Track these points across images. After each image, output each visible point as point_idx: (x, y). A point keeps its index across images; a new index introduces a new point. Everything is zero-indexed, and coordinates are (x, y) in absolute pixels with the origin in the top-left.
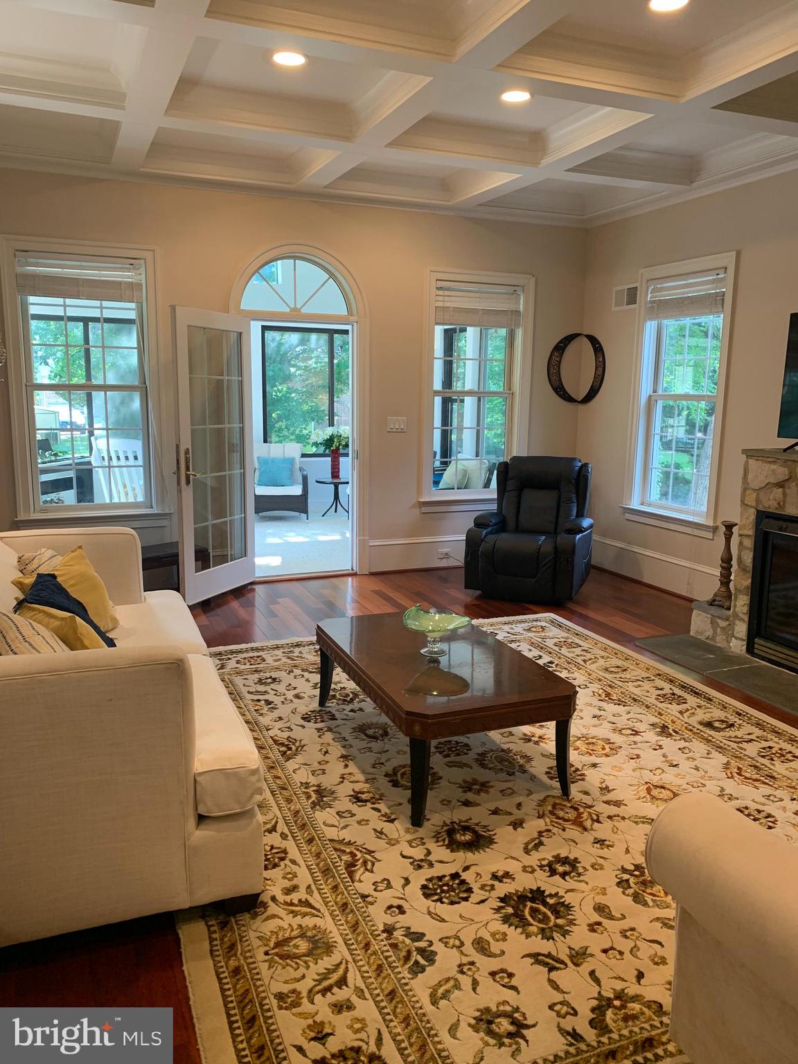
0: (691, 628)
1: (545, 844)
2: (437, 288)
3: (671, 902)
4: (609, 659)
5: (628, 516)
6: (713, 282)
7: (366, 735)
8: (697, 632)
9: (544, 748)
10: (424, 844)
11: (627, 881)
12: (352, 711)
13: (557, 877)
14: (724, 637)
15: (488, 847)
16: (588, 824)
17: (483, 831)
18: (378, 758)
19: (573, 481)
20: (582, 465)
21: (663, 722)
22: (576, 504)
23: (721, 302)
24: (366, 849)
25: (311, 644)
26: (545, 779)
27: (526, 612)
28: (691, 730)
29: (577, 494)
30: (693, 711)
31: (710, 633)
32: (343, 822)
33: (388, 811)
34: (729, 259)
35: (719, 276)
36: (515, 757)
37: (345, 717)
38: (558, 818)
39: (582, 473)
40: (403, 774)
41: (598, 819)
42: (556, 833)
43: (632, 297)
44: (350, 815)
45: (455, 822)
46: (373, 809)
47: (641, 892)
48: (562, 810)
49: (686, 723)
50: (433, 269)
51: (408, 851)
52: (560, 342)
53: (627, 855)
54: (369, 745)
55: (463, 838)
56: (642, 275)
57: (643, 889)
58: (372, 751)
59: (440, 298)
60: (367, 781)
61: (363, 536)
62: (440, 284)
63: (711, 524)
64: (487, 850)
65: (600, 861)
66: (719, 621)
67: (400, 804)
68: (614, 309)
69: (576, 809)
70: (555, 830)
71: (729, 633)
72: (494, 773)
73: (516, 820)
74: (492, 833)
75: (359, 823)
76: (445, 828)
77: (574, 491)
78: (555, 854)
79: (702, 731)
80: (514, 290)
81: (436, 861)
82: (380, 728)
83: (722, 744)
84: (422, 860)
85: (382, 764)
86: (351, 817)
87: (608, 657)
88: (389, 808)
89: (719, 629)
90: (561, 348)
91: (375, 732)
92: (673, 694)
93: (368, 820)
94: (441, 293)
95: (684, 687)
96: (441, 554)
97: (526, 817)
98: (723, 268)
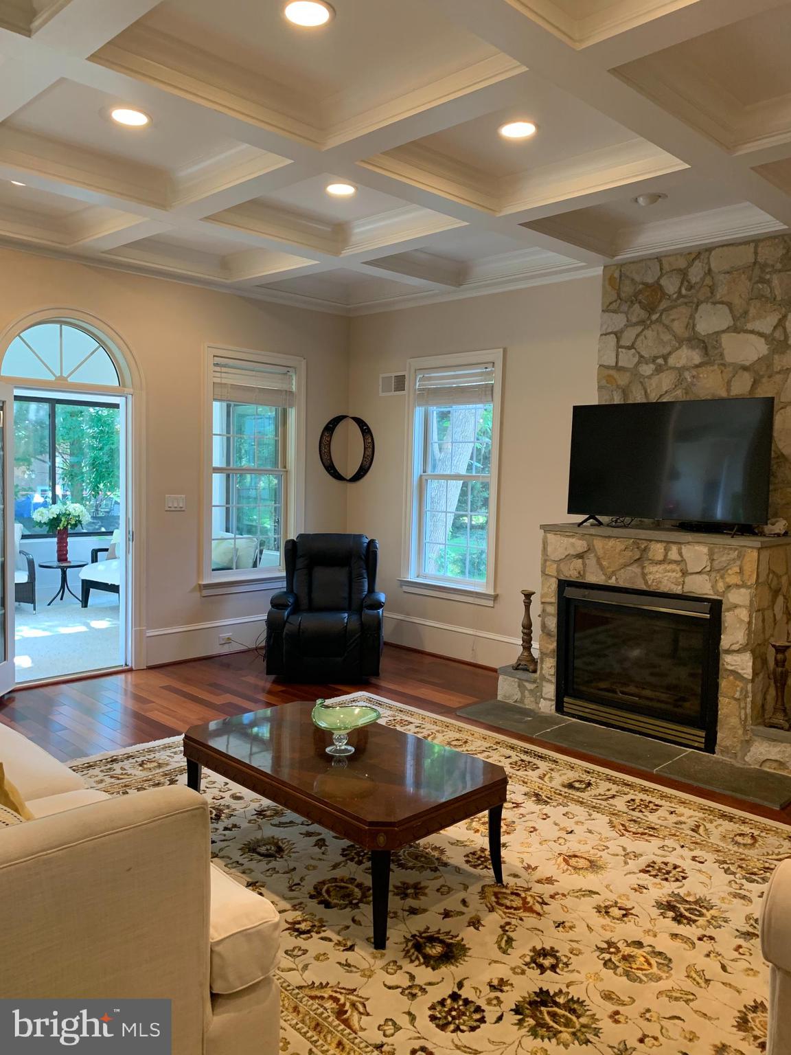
0: (498, 693)
1: (514, 938)
2: (214, 364)
3: (659, 972)
4: (445, 733)
5: (405, 589)
6: (481, 374)
7: (259, 854)
8: (505, 696)
9: (446, 835)
10: (400, 968)
11: (610, 960)
12: (226, 829)
13: (548, 972)
14: (532, 699)
15: (465, 956)
16: (537, 907)
17: (449, 939)
18: (290, 879)
19: (363, 557)
20: (370, 542)
21: (533, 790)
22: (366, 580)
23: (490, 392)
24: (343, 988)
25: (128, 757)
26: (467, 867)
27: (339, 693)
28: (560, 795)
29: (367, 569)
30: (549, 775)
31: (518, 696)
32: (300, 962)
33: (340, 938)
34: (497, 355)
35: (487, 370)
36: (427, 850)
37: (223, 838)
38: (507, 907)
39: (371, 549)
40: (328, 892)
41: (543, 900)
42: (516, 924)
43: (400, 383)
44: (300, 953)
45: (415, 935)
46: (322, 939)
47: (629, 969)
48: (506, 898)
49: (552, 788)
50: (211, 344)
51: (392, 980)
52: (329, 423)
53: (592, 933)
54: (271, 865)
55: (434, 951)
56: (410, 363)
57: (629, 965)
58: (278, 872)
59: (218, 375)
60: (294, 908)
61: (140, 626)
62: (218, 360)
63: (491, 592)
64: (466, 958)
65: (575, 945)
66: (526, 684)
67: (348, 927)
68: (382, 394)
69: (518, 895)
70: (514, 922)
71: (537, 694)
72: (418, 872)
73: (471, 918)
74: (458, 939)
75: (317, 958)
76: (410, 944)
77: (364, 567)
78: (530, 947)
79: (570, 794)
80: (287, 370)
81: (425, 985)
82: (270, 844)
83: (594, 804)
84: (410, 987)
85: (299, 884)
86: (304, 954)
87: (443, 732)
88: (338, 933)
89: (526, 691)
90: (330, 428)
91: (267, 850)
92: (522, 761)
93: (325, 954)
94: (218, 369)
95: (527, 752)
96: (223, 639)
97: (479, 914)
98: (491, 363)
